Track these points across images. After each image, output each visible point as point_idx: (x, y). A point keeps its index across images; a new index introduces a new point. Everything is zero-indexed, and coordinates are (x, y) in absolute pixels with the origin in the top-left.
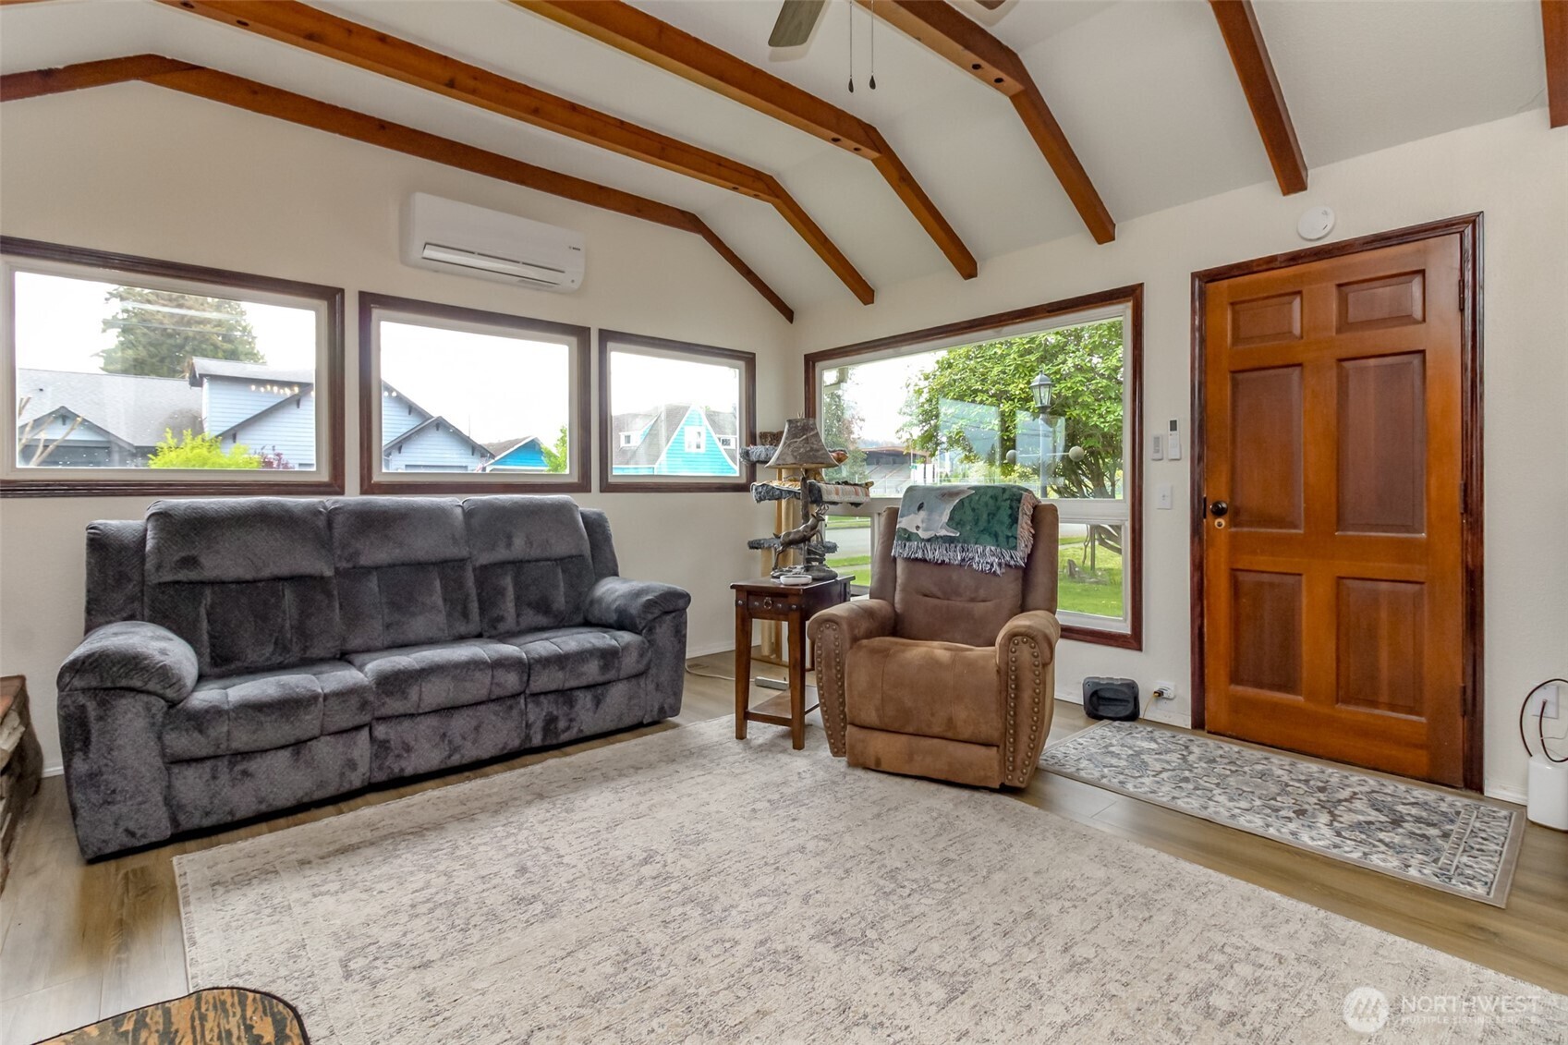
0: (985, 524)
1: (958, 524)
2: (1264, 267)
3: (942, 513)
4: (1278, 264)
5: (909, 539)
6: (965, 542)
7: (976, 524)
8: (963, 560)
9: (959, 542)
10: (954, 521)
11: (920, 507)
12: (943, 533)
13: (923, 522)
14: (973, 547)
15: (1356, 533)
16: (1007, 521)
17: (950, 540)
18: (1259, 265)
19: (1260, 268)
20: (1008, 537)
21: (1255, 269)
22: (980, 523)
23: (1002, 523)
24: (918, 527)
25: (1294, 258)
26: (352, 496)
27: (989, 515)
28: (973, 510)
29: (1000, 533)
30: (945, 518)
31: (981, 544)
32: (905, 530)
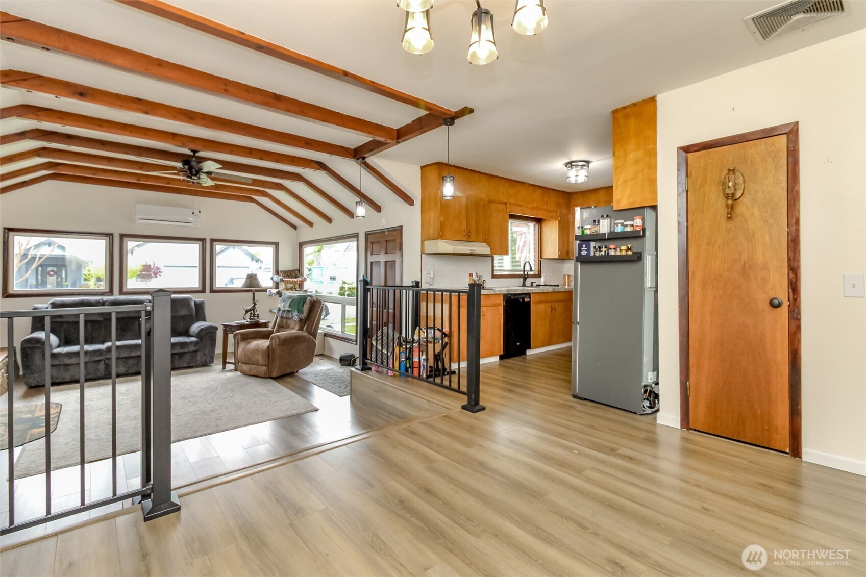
5: (280, 310)
7: (295, 306)
8: (291, 317)
9: (291, 311)
10: (290, 306)
11: (284, 301)
12: (287, 309)
14: (293, 313)
16: (301, 305)
17: (288, 311)
24: (282, 307)
26: (116, 297)
27: (298, 304)
28: (295, 302)
29: (299, 309)
30: (288, 304)
32: (279, 308)
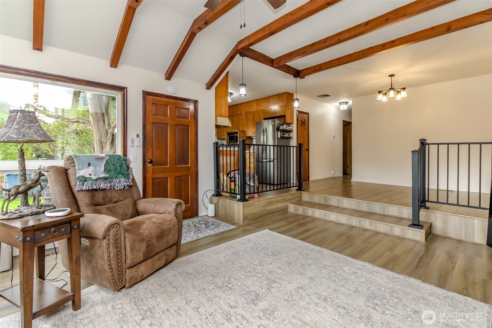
0: (119, 170)
1: (108, 171)
2: (161, 96)
3: (101, 167)
4: (164, 97)
5: (85, 181)
6: (111, 178)
7: (116, 170)
8: (111, 186)
9: (109, 179)
10: (106, 170)
11: (89, 165)
12: (103, 176)
13: (93, 171)
14: (114, 180)
15: (179, 166)
17: (106, 179)
18: (160, 95)
19: (160, 96)
20: (127, 174)
21: (159, 96)
22: (117, 170)
23: (124, 169)
24: (90, 175)
25: (168, 97)
27: (120, 166)
28: (114, 165)
29: (124, 173)
30: (103, 169)
31: (118, 179)
32: (83, 176)
